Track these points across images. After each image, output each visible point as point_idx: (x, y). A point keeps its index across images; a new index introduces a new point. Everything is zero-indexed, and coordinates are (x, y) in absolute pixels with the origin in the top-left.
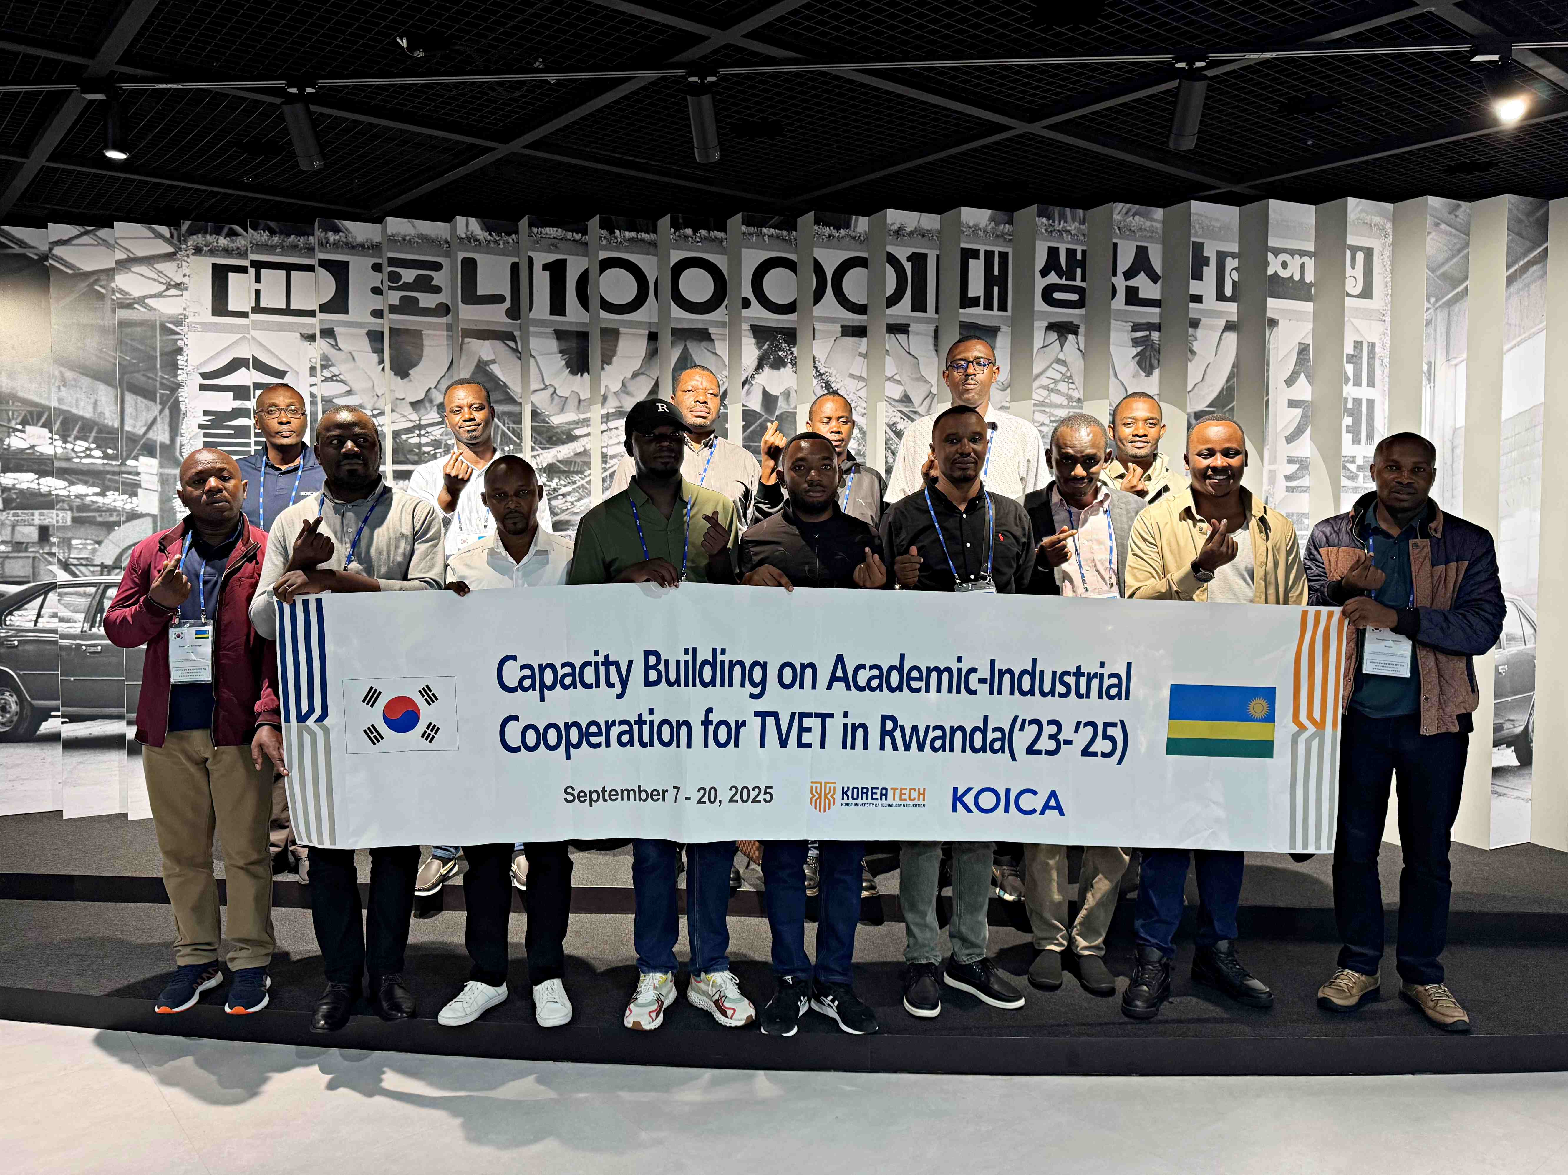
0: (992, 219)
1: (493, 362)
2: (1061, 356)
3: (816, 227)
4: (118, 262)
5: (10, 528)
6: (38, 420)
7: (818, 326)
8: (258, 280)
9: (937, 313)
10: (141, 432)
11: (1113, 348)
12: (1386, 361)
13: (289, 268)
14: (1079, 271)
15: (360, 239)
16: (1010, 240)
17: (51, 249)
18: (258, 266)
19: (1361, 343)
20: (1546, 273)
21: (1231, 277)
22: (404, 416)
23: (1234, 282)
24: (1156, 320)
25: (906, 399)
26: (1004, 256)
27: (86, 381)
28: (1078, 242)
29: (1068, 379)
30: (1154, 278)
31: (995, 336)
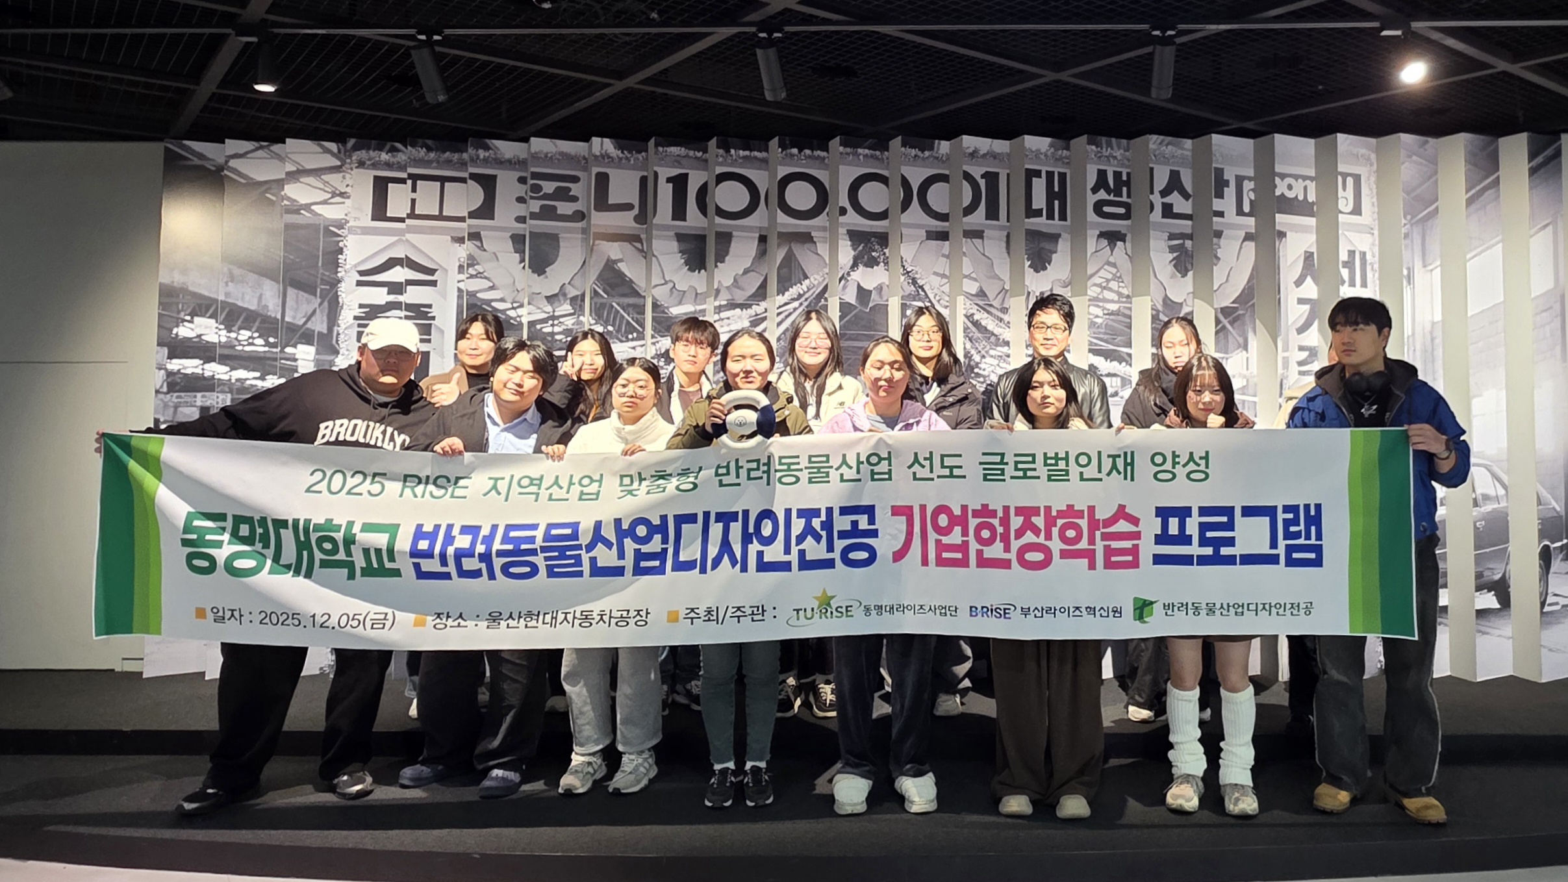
0: (1051, 145)
1: (621, 260)
2: (1112, 259)
3: (903, 149)
4: (288, 174)
5: (172, 409)
6: (206, 312)
7: (905, 231)
8: (414, 190)
9: (1008, 221)
10: (301, 322)
11: (1152, 254)
12: (1376, 266)
13: (443, 180)
14: (1125, 189)
15: (508, 156)
16: (1068, 163)
17: (227, 162)
18: (415, 178)
19: (1354, 252)
20: (1499, 196)
21: (1248, 196)
22: (539, 308)
23: (1251, 200)
24: (1189, 231)
25: (982, 294)
26: (1062, 176)
27: (252, 277)
28: (1123, 165)
29: (1118, 278)
30: (1186, 196)
31: (1057, 241)
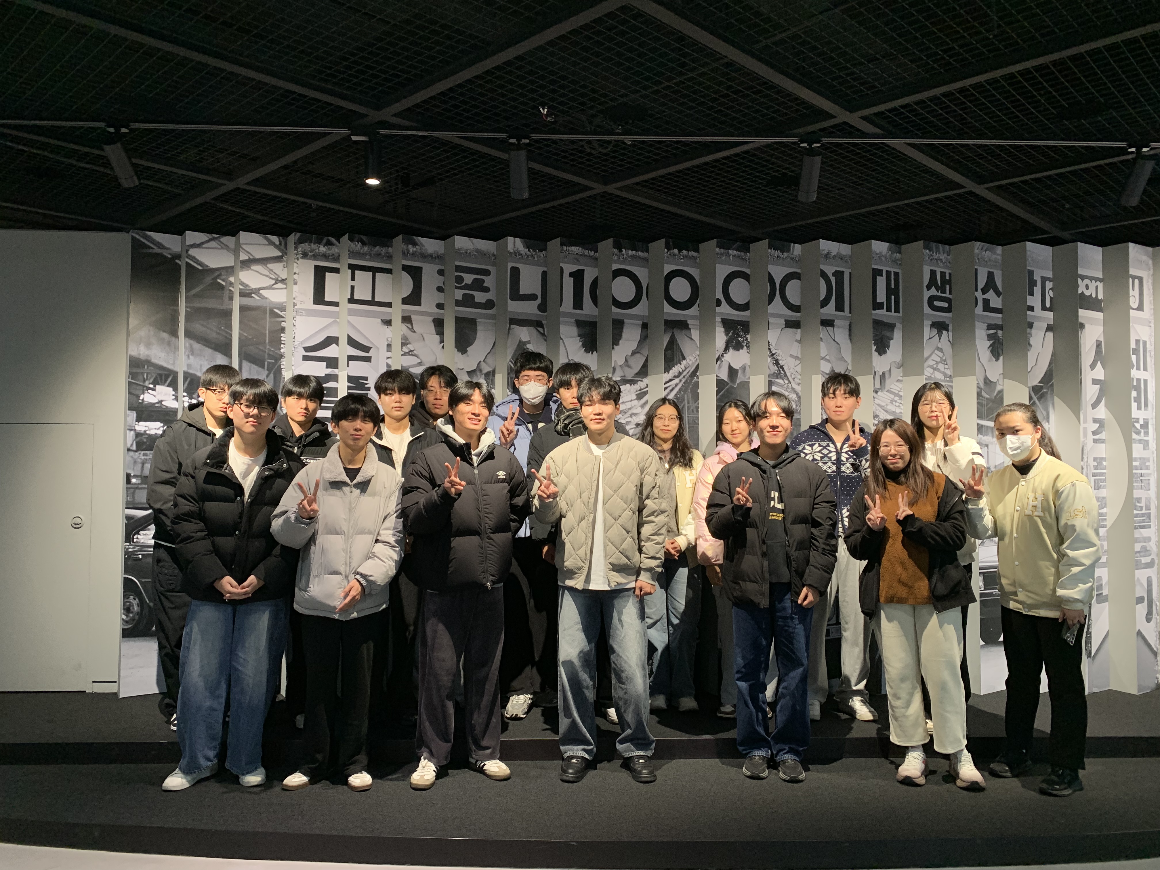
0: (889, 249)
1: (529, 342)
2: (940, 345)
3: (768, 250)
4: (240, 262)
5: (140, 466)
6: (166, 381)
7: (772, 320)
8: (353, 278)
9: (850, 312)
11: (975, 341)
12: (1153, 353)
14: (948, 287)
15: (431, 251)
16: (900, 265)
17: (186, 251)
18: (353, 268)
19: (1139, 341)
21: (1049, 294)
23: (1050, 298)
24: (1000, 323)
26: (896, 274)
27: (207, 352)
28: (946, 267)
29: (944, 361)
30: (998, 293)
31: (893, 330)
